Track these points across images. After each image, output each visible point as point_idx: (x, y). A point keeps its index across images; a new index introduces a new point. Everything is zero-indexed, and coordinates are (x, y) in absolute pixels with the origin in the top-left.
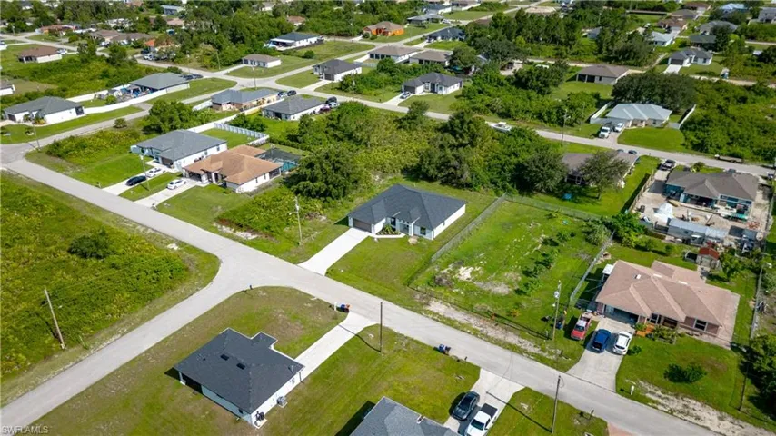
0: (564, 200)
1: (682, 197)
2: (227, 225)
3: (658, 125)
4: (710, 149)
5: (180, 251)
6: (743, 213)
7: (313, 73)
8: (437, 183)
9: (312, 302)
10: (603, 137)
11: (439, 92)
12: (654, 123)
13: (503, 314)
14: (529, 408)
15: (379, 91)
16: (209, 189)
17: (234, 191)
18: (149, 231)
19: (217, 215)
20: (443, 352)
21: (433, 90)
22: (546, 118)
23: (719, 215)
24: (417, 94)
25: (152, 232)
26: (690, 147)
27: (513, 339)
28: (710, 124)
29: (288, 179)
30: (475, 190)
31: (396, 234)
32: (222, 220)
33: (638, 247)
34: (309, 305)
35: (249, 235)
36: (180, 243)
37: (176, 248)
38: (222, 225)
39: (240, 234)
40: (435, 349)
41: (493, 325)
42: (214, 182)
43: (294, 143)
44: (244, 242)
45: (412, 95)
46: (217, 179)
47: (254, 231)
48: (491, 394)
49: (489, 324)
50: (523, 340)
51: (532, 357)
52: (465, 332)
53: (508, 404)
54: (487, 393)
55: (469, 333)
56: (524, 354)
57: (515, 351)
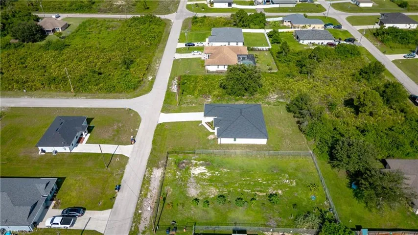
9: (134, 131)
27: (147, 215)
31: (211, 129)
35: (176, 89)
47: (180, 89)
48: (89, 220)
49: (155, 199)
50: (148, 219)
51: (133, 229)
52: (141, 191)
53: (83, 230)
54: (90, 218)
55: (141, 193)
56: (134, 224)
57: (134, 219)
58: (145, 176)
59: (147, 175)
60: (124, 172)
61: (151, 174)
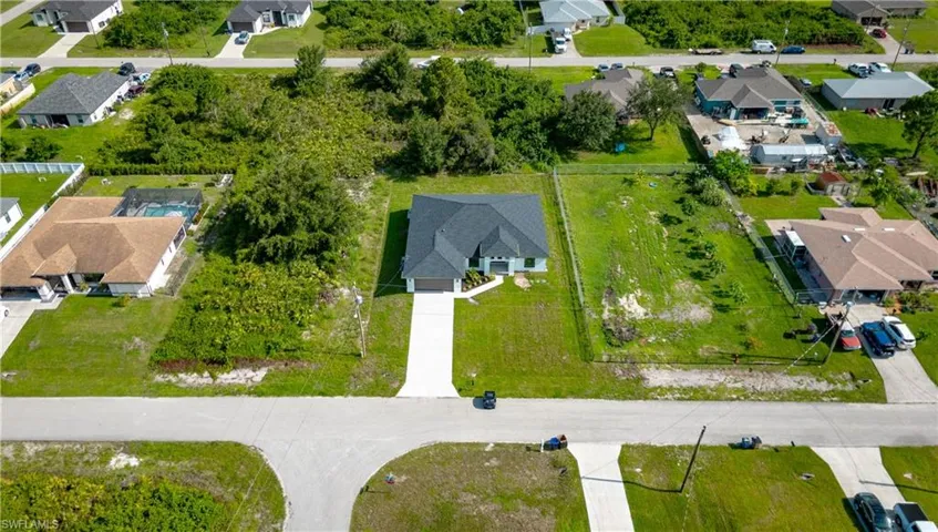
0: (616, 153)
1: (733, 112)
2: (187, 371)
3: (602, 23)
4: (682, 43)
5: (148, 464)
6: (800, 117)
7: (32, 24)
8: (443, 175)
9: (494, 454)
10: (561, 51)
11: (291, 24)
12: (598, 21)
13: (740, 350)
14: (913, 476)
15: (189, 37)
16: (71, 308)
17: (134, 296)
18: (30, 450)
19: (145, 356)
20: (751, 447)
21: (278, 22)
22: (475, 38)
23: (779, 125)
24: (257, 33)
25: (41, 448)
26: (658, 45)
27: (787, 382)
28: (659, 11)
29: (205, 238)
30: (505, 171)
31: (490, 280)
32: (166, 364)
33: (760, 194)
34: (494, 462)
35: (250, 373)
36: (131, 448)
37: (134, 462)
38: (175, 373)
39: (227, 377)
40: (733, 446)
41: (747, 372)
42: (72, 291)
43: (147, 166)
44: (256, 391)
45: (251, 35)
46: (74, 284)
47: (252, 362)
48: (867, 482)
49: (740, 373)
50: (798, 378)
51: (835, 399)
52: (733, 400)
53: (897, 486)
54: (861, 482)
55: (738, 399)
56: (824, 399)
57: (812, 400)
58: (679, 399)
59: (678, 395)
60: (680, 447)
61: (671, 389)
